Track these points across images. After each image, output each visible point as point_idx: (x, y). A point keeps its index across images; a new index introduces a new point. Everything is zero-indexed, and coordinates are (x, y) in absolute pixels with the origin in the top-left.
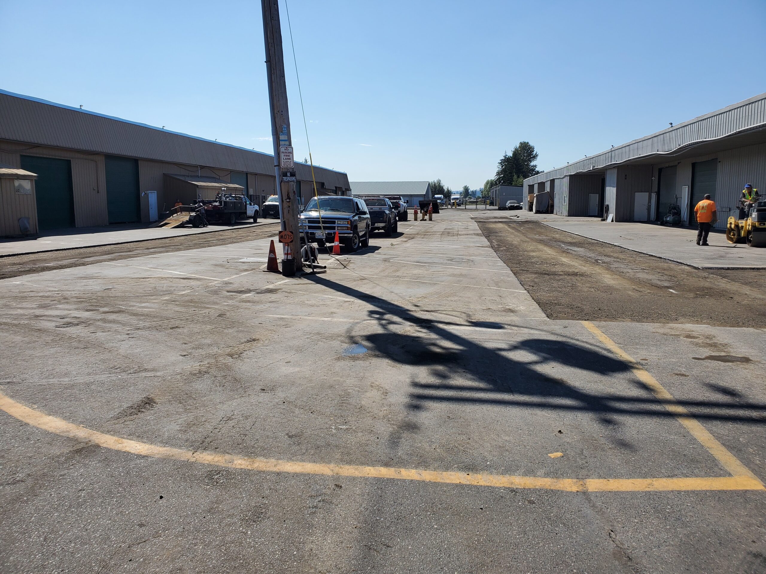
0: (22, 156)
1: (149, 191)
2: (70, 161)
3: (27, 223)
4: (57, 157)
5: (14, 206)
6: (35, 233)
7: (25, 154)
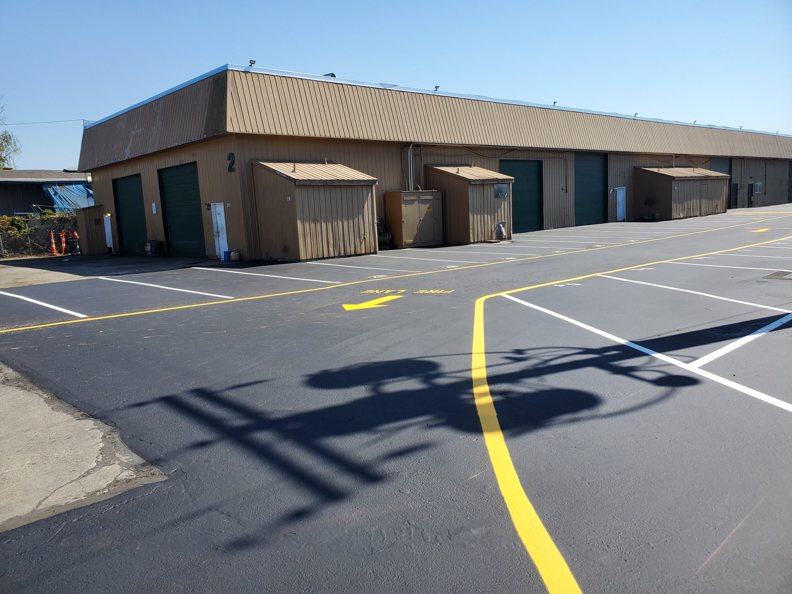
0: (501, 161)
1: (618, 188)
2: (542, 161)
3: (503, 227)
4: (531, 159)
5: (493, 211)
6: (509, 238)
7: (503, 159)
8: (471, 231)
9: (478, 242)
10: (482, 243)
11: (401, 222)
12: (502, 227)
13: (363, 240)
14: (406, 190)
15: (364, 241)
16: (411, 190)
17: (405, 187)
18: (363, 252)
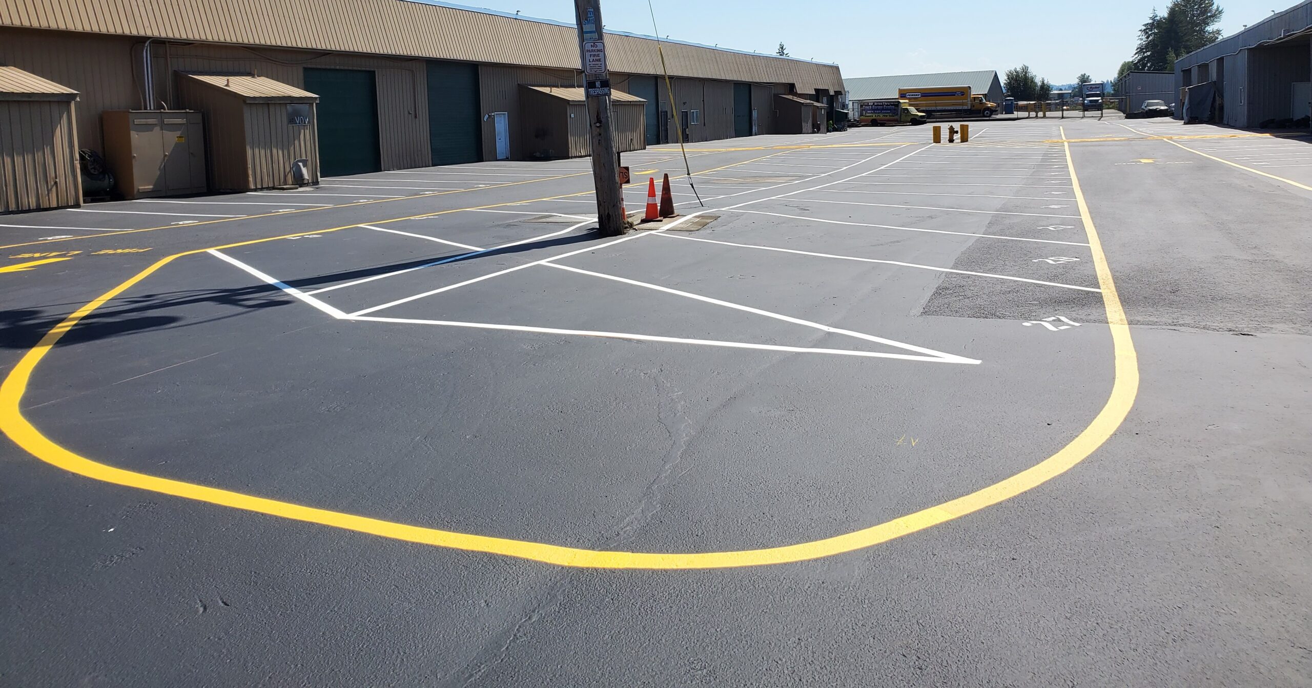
0: (305, 69)
1: (495, 113)
2: (374, 72)
3: (304, 167)
4: (355, 68)
5: (286, 143)
6: (315, 183)
7: (309, 66)
8: (250, 172)
9: (262, 189)
10: (270, 190)
11: (130, 158)
12: (302, 167)
13: (53, 186)
14: (141, 110)
15: (54, 188)
16: (150, 109)
17: (138, 104)
18: (54, 204)
